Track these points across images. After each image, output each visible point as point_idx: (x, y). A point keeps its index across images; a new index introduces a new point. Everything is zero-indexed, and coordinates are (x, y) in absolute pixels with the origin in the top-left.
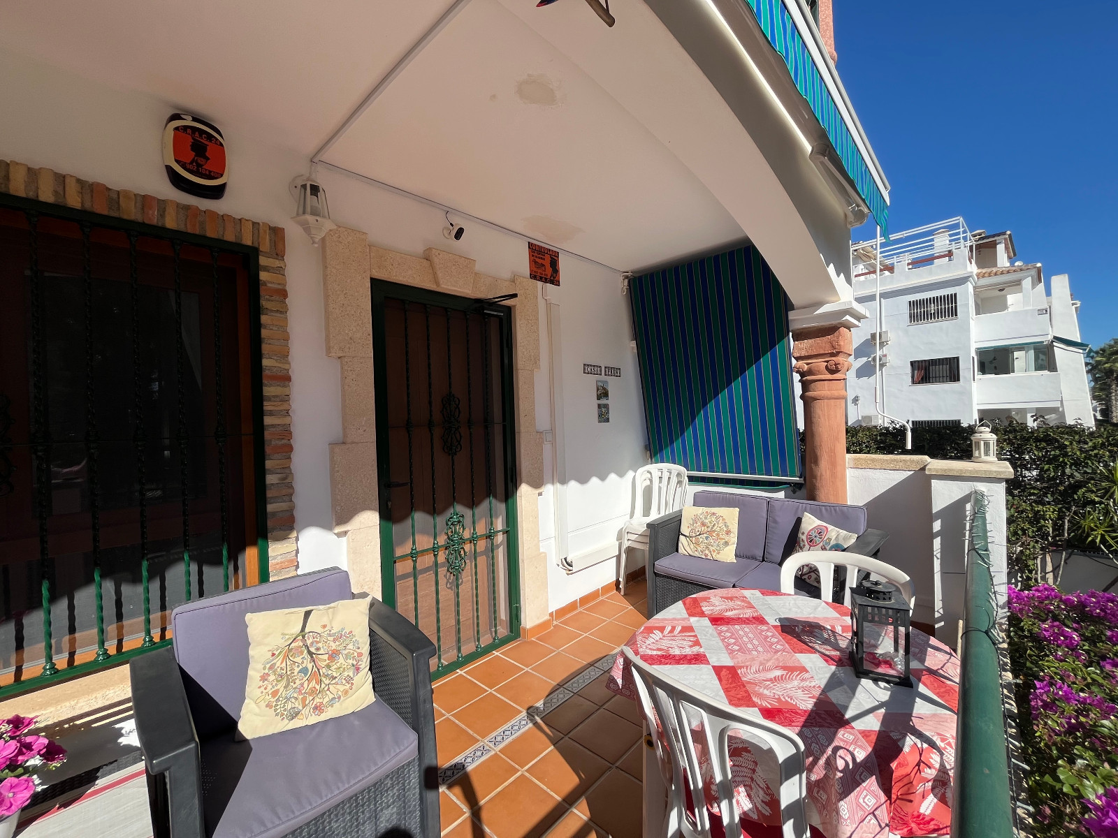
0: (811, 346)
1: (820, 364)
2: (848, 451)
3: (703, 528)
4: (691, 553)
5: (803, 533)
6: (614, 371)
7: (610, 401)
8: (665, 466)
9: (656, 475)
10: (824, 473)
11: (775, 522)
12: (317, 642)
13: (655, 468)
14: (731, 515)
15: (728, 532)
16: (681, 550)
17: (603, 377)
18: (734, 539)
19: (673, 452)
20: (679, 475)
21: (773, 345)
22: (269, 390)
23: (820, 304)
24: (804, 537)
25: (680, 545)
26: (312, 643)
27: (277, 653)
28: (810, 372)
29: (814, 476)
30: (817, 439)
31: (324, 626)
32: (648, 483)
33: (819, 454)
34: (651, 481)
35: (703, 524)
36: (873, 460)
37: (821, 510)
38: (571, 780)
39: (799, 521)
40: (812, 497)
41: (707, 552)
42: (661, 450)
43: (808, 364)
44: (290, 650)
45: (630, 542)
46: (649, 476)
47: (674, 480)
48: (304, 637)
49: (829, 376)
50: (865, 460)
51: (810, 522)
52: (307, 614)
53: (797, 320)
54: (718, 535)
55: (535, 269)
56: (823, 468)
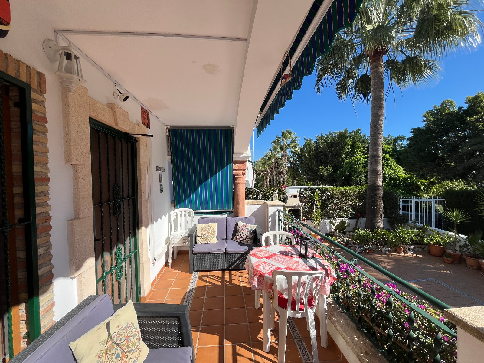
0: (238, 166)
1: (240, 172)
2: (246, 199)
3: (206, 232)
4: (202, 243)
5: (240, 228)
6: (163, 169)
7: (163, 183)
8: (183, 209)
9: (179, 213)
10: (241, 207)
11: (229, 225)
12: (119, 337)
13: (178, 211)
14: (214, 225)
15: (214, 232)
16: (197, 242)
17: (161, 172)
18: (216, 234)
19: (185, 203)
20: (189, 213)
21: (227, 165)
22: (38, 189)
23: (242, 154)
24: (240, 229)
25: (197, 240)
26: (117, 339)
27: (101, 355)
28: (237, 175)
29: (237, 208)
30: (239, 196)
31: (118, 327)
32: (175, 217)
33: (239, 202)
34: (177, 216)
35: (205, 231)
36: (252, 202)
37: (243, 219)
38: (216, 338)
39: (237, 224)
40: (236, 215)
41: (208, 241)
42: (180, 203)
43: (236, 172)
44: (107, 349)
45: (175, 244)
46: (176, 214)
47: (187, 215)
48: (111, 338)
49: (242, 177)
50: (250, 202)
51: (241, 224)
52: (108, 324)
53: (235, 158)
54: (211, 233)
55: (143, 120)
56: (240, 206)
